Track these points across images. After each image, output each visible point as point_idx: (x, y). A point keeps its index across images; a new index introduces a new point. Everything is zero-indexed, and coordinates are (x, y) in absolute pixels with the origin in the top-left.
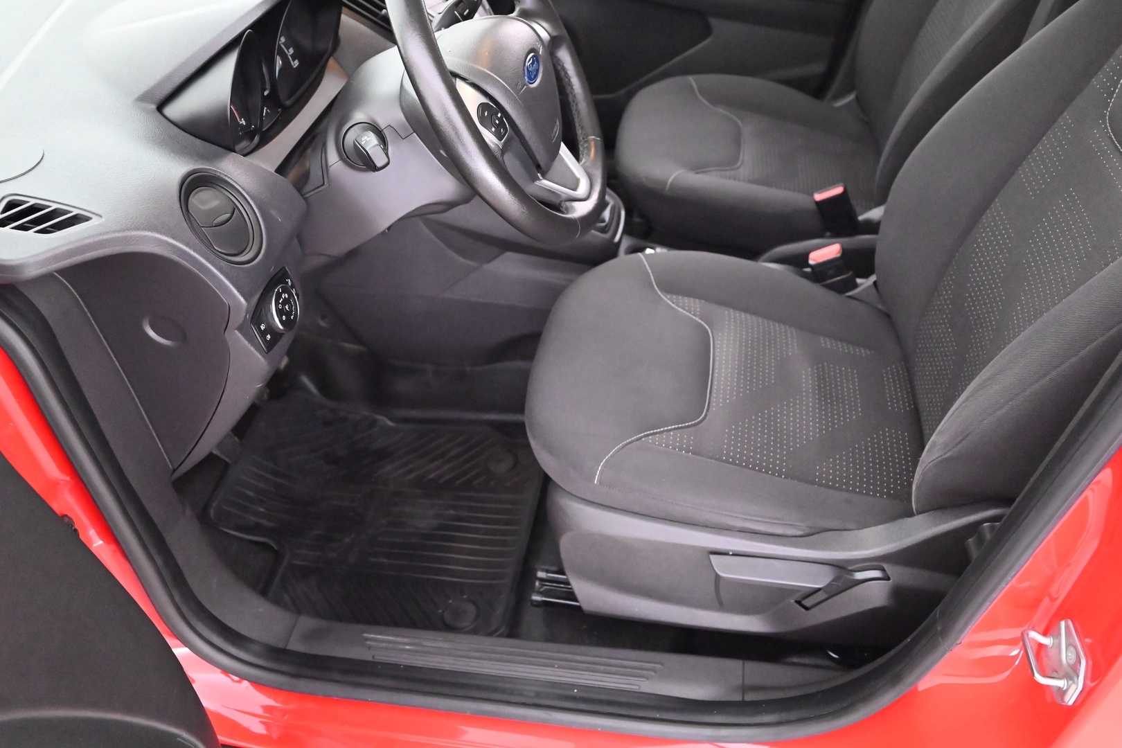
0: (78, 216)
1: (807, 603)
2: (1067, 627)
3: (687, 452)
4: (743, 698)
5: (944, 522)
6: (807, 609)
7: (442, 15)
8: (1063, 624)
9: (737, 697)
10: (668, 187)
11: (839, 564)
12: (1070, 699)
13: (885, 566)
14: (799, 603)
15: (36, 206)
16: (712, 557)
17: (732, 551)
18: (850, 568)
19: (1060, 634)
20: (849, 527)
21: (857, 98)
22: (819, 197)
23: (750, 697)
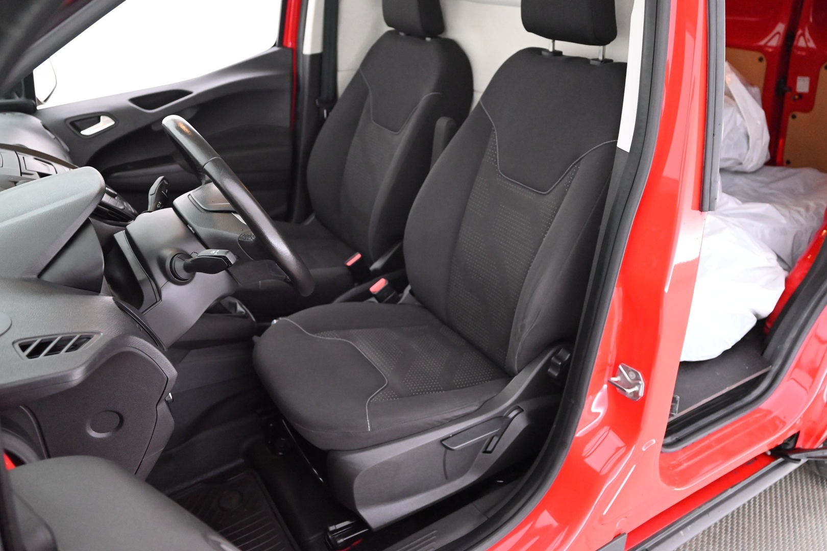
0: (82, 337)
1: (489, 449)
2: (623, 367)
3: (396, 398)
4: (487, 517)
5: (535, 368)
6: (490, 452)
7: (155, 194)
8: (620, 367)
9: (484, 519)
10: (260, 287)
11: (499, 415)
12: (641, 394)
13: (519, 405)
14: (485, 452)
15: (43, 342)
16: (444, 443)
17: (450, 434)
18: (504, 415)
19: (621, 372)
20: (495, 394)
21: (317, 217)
22: (350, 263)
23: (491, 514)
